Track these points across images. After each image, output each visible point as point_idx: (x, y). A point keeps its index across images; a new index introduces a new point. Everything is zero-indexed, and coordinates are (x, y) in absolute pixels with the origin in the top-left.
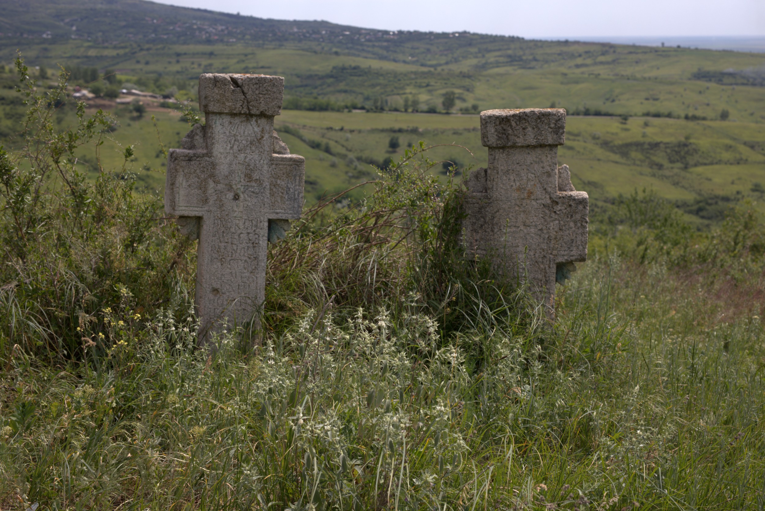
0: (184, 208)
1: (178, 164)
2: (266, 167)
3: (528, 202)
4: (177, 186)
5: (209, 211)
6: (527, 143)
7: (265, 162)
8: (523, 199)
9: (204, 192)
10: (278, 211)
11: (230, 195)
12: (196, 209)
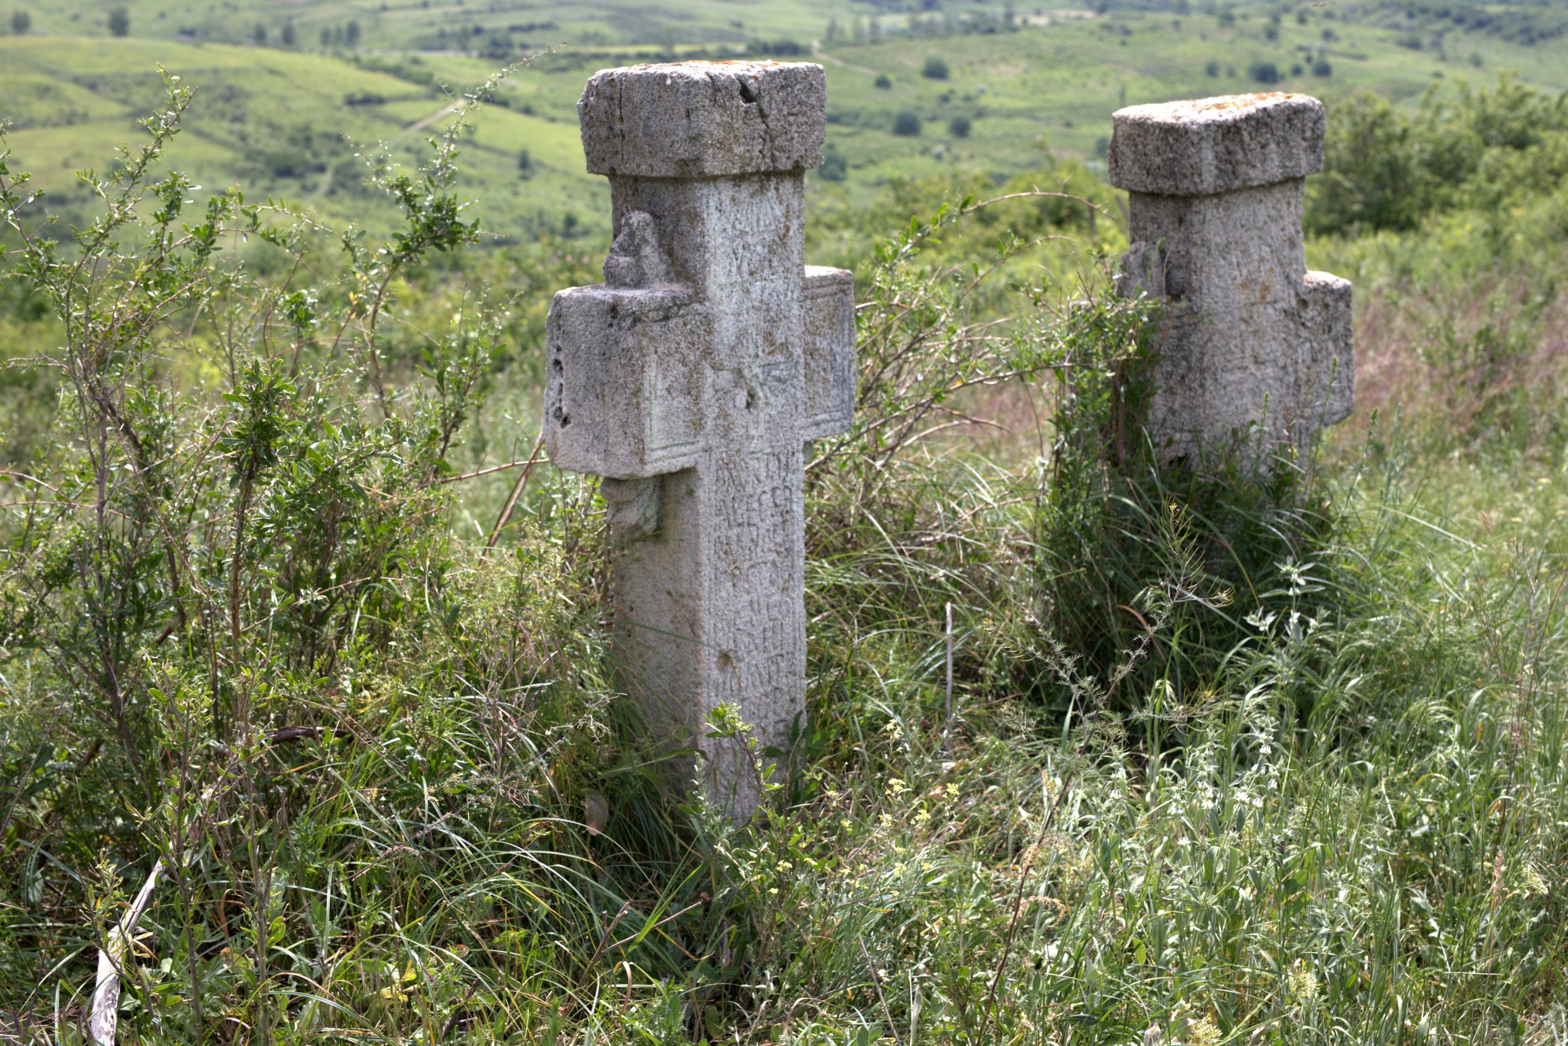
0: (660, 453)
1: (644, 335)
2: (796, 310)
3: (1261, 309)
4: (647, 394)
5: (708, 450)
6: (1267, 177)
7: (795, 296)
8: (1253, 304)
9: (697, 400)
10: (819, 418)
11: (742, 398)
12: (684, 449)
